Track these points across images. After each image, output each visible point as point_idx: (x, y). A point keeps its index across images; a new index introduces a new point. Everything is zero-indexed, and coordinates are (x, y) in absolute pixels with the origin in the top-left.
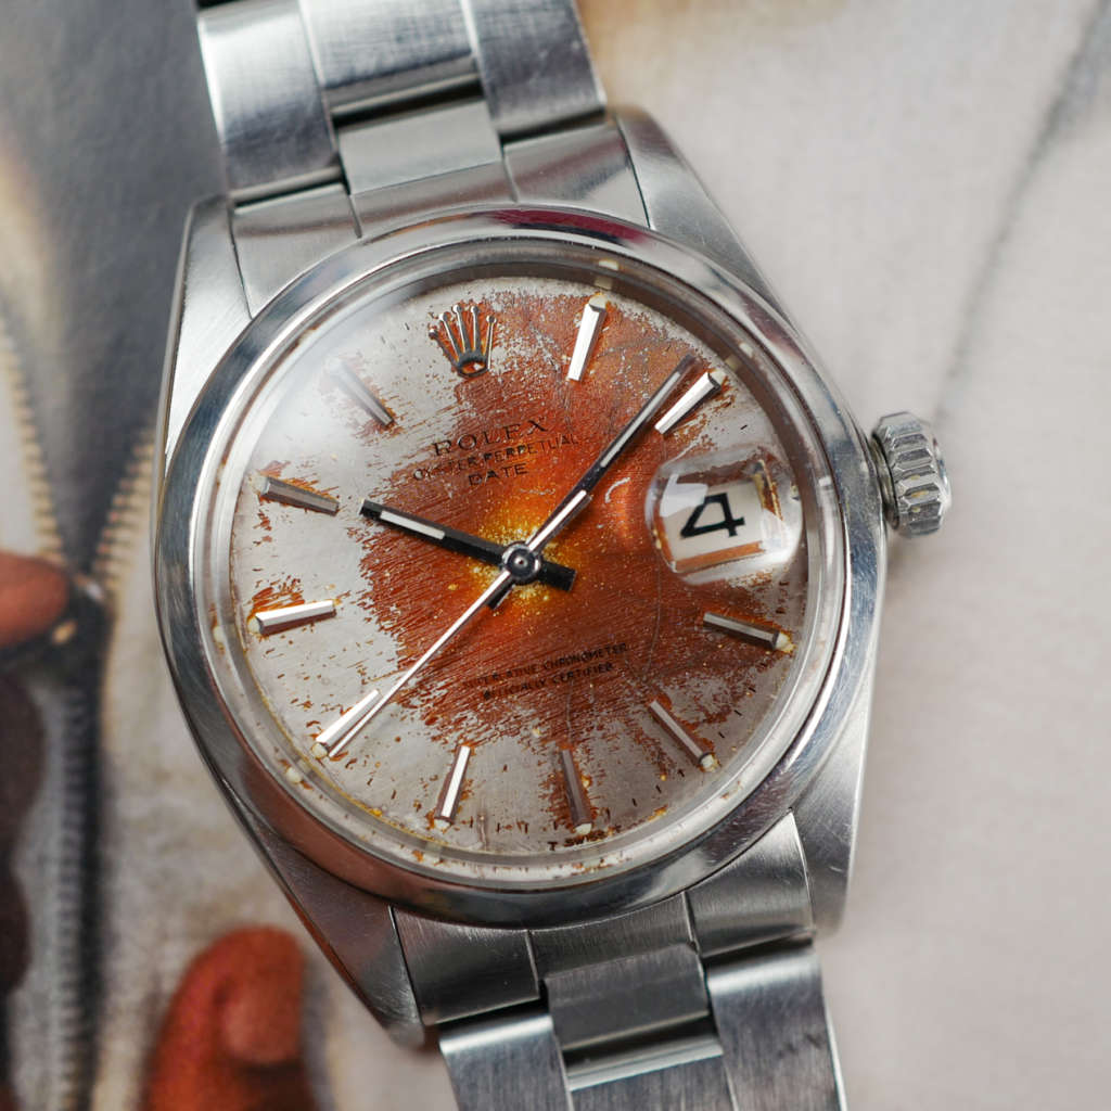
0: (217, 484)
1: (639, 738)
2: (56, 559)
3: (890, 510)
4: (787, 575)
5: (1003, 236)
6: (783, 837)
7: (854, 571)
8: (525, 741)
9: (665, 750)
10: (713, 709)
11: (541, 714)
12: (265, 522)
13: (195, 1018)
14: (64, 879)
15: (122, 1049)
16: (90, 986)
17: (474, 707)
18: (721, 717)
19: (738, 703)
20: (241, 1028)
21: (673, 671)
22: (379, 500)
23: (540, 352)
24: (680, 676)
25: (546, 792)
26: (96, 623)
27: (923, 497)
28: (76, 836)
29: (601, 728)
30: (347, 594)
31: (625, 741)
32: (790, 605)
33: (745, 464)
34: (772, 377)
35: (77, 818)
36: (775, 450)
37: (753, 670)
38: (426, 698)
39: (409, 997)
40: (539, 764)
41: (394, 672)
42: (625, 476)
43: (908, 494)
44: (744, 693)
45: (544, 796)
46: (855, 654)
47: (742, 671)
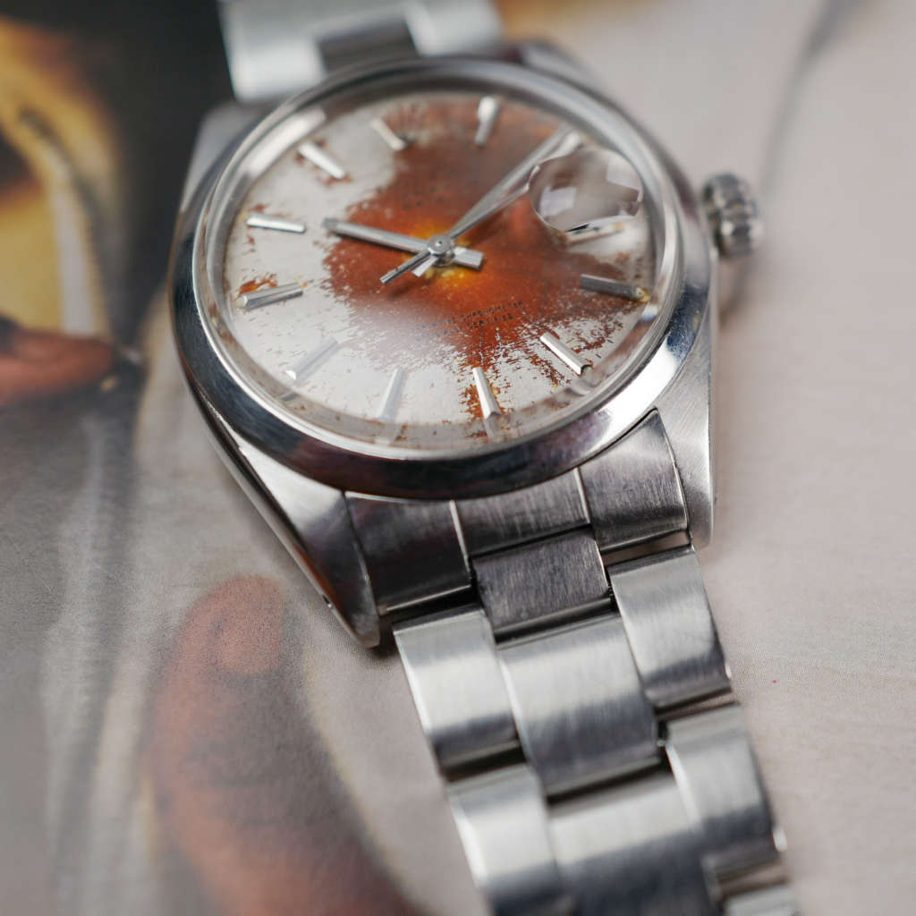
1: (535, 360)
8: (448, 367)
9: (555, 368)
10: (591, 340)
11: (459, 349)
12: (252, 241)
17: (408, 347)
18: (598, 344)
19: (610, 335)
21: (559, 317)
24: (565, 320)
25: (464, 399)
29: (505, 355)
30: (312, 281)
31: (525, 363)
38: (370, 343)
40: (459, 381)
41: (346, 328)
44: (614, 329)
45: (463, 403)
47: (612, 315)
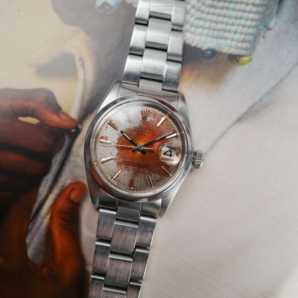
0: (102, 119)
1: (145, 179)
3: (193, 163)
4: (175, 166)
6: (159, 202)
7: (185, 169)
8: (129, 173)
9: (148, 182)
10: (157, 180)
11: (133, 170)
12: (107, 127)
13: (68, 191)
14: (58, 164)
15: (56, 191)
16: (55, 180)
17: (124, 165)
18: (158, 181)
20: (73, 195)
21: (154, 172)
22: (124, 131)
23: (155, 120)
25: (129, 181)
26: (78, 131)
27: (199, 163)
29: (140, 175)
30: (114, 142)
31: (143, 179)
32: (174, 170)
33: (176, 148)
34: (185, 138)
35: (64, 157)
36: (181, 148)
37: (165, 177)
38: (118, 161)
39: (98, 201)
40: (130, 177)
41: (115, 155)
42: (159, 142)
43: (197, 162)
44: (162, 179)
46: (180, 181)
47: (163, 176)
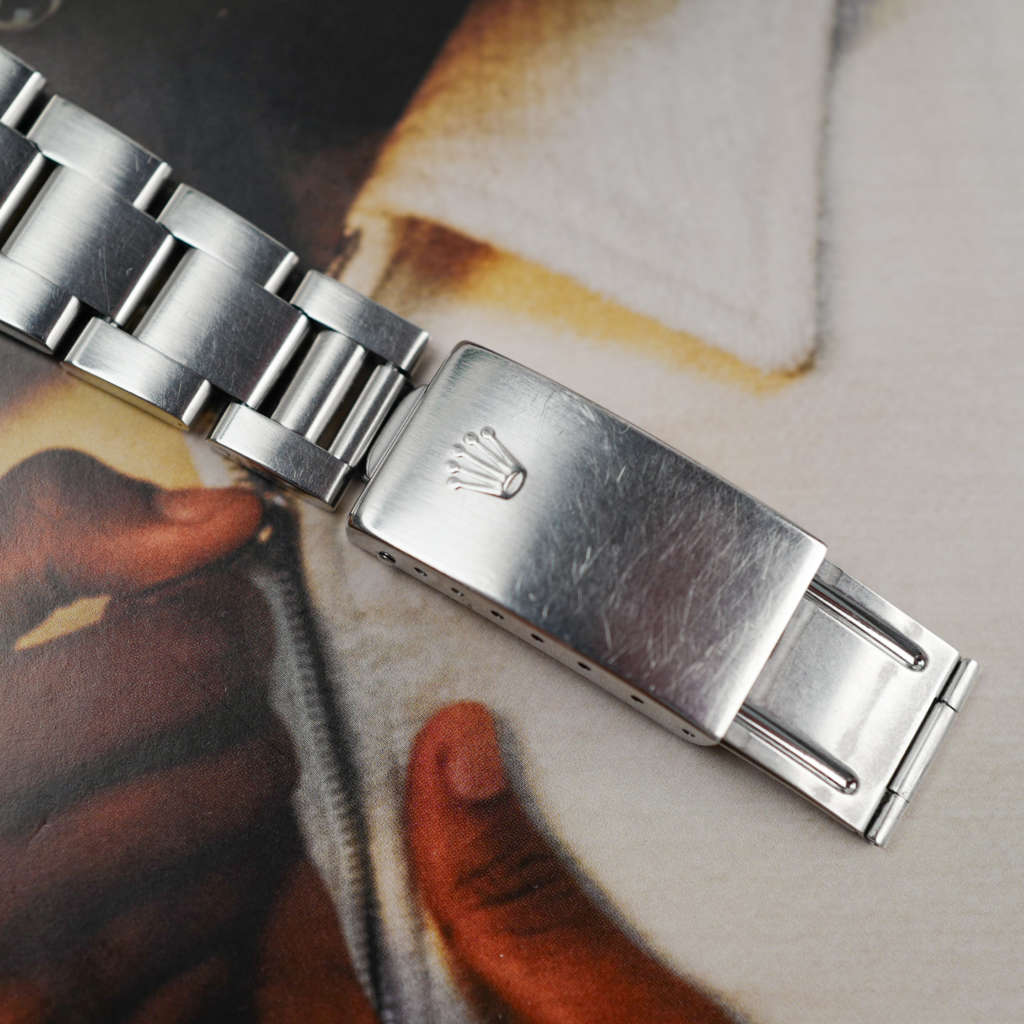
2: (247, 485)
5: (826, 122)
28: (310, 672)
